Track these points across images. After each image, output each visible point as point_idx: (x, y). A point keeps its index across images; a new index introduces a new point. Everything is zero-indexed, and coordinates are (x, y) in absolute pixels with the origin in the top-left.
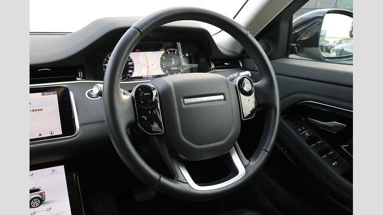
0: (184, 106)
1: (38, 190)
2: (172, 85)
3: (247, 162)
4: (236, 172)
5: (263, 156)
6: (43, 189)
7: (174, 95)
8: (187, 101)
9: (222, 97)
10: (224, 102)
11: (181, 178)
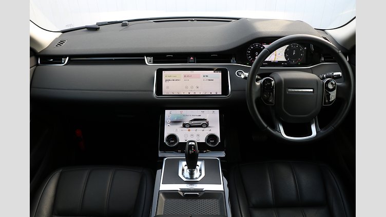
0: (287, 93)
1: (206, 120)
2: (283, 80)
3: (319, 129)
4: (311, 134)
5: (330, 128)
6: (208, 120)
7: (283, 86)
8: (289, 90)
9: (312, 90)
10: (312, 94)
11: (278, 130)
